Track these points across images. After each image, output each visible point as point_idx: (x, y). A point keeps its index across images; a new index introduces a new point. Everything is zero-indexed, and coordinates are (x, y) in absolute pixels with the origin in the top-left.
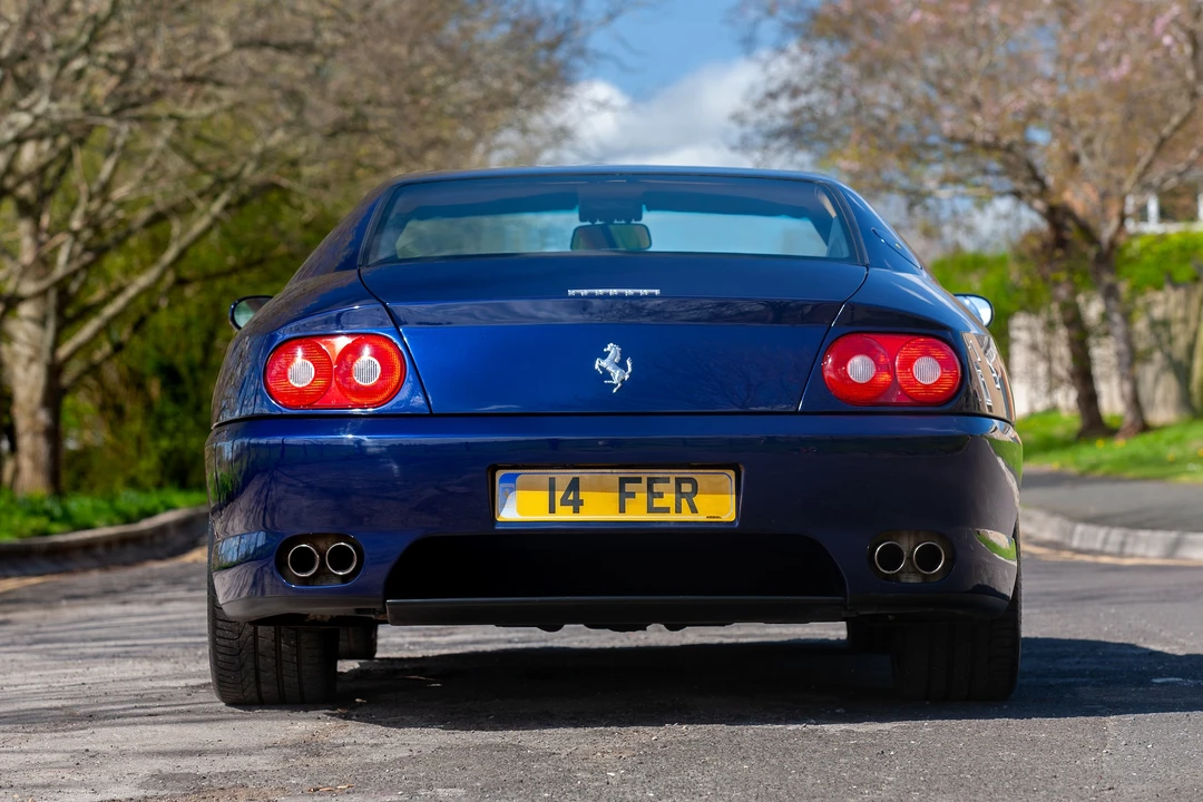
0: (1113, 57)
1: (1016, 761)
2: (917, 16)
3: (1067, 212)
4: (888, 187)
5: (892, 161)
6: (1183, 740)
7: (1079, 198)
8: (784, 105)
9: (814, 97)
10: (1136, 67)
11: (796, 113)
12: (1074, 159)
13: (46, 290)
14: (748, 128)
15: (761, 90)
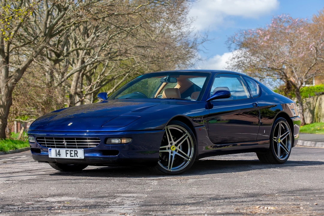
0: (301, 52)
2: (262, 43)
3: (291, 82)
5: (257, 71)
7: (292, 79)
8: (236, 60)
9: (242, 59)
10: (305, 55)
11: (239, 62)
12: (292, 72)
13: (92, 93)
14: (229, 65)
15: (232, 57)
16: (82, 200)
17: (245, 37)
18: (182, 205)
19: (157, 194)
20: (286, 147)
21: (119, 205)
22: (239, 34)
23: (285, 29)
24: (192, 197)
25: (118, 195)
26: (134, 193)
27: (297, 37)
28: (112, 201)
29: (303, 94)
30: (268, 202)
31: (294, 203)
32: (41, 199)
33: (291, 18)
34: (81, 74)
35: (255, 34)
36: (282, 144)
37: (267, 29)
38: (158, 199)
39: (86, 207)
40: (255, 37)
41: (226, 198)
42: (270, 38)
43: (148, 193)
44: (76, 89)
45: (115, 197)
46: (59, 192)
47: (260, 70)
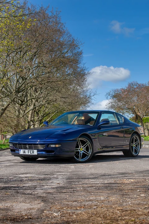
0: (143, 100)
2: (124, 96)
3: (138, 115)
7: (138, 114)
8: (111, 104)
9: (114, 103)
10: (145, 102)
11: (112, 105)
12: (139, 110)
13: (39, 120)
14: (107, 107)
15: (108, 103)
16: (37, 176)
17: (115, 93)
18: (87, 179)
19: (75, 173)
20: (137, 148)
21: (56, 179)
22: (112, 92)
23: (135, 89)
24: (92, 174)
25: (55, 173)
26: (63, 172)
27: (141, 93)
28: (52, 176)
29: (144, 121)
30: (130, 177)
31: (143, 178)
32: (17, 175)
33: (137, 83)
34: (33, 111)
35: (120, 91)
36: (135, 147)
37: (126, 88)
38: (75, 176)
39: (39, 180)
41: (109, 175)
42: (127, 93)
43: (70, 172)
44: (31, 118)
45: (54, 174)
46: (25, 172)
47: (122, 109)
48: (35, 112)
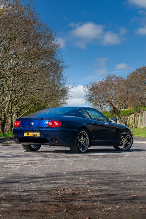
0: (120, 93)
1: (111, 163)
2: (101, 89)
3: (115, 108)
4: (98, 105)
6: (127, 162)
8: (88, 97)
9: (91, 96)
10: (122, 94)
11: (89, 98)
12: (116, 103)
13: (16, 112)
15: (86, 95)
17: (92, 85)
22: (90, 84)
23: (113, 81)
27: (118, 86)
33: (115, 76)
34: (11, 103)
35: (98, 84)
37: (103, 81)
40: (98, 85)
42: (105, 86)
44: (8, 110)
47: (100, 102)
48: (13, 104)
